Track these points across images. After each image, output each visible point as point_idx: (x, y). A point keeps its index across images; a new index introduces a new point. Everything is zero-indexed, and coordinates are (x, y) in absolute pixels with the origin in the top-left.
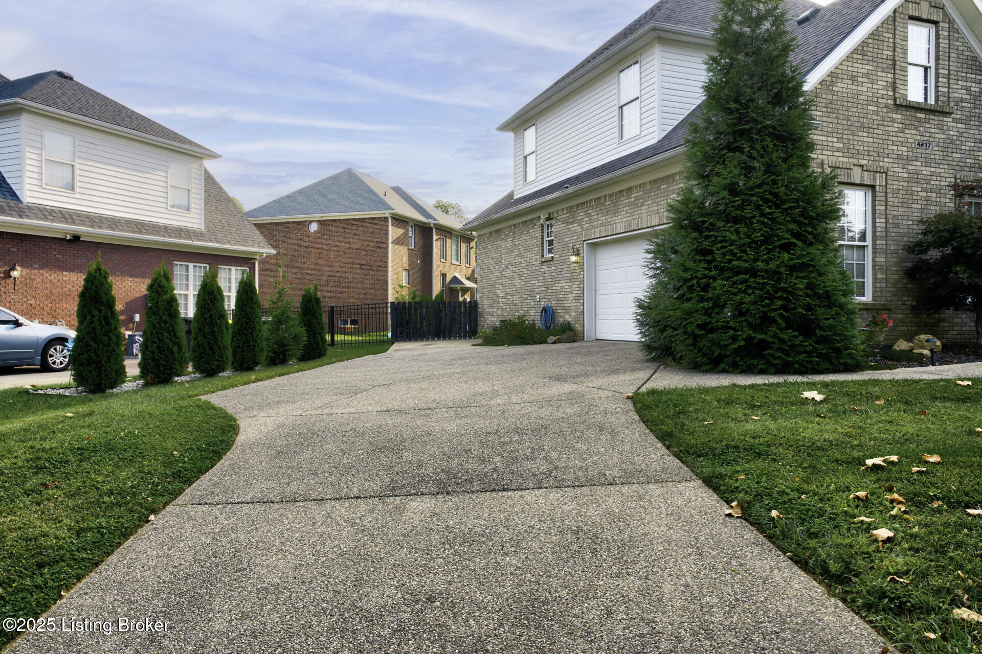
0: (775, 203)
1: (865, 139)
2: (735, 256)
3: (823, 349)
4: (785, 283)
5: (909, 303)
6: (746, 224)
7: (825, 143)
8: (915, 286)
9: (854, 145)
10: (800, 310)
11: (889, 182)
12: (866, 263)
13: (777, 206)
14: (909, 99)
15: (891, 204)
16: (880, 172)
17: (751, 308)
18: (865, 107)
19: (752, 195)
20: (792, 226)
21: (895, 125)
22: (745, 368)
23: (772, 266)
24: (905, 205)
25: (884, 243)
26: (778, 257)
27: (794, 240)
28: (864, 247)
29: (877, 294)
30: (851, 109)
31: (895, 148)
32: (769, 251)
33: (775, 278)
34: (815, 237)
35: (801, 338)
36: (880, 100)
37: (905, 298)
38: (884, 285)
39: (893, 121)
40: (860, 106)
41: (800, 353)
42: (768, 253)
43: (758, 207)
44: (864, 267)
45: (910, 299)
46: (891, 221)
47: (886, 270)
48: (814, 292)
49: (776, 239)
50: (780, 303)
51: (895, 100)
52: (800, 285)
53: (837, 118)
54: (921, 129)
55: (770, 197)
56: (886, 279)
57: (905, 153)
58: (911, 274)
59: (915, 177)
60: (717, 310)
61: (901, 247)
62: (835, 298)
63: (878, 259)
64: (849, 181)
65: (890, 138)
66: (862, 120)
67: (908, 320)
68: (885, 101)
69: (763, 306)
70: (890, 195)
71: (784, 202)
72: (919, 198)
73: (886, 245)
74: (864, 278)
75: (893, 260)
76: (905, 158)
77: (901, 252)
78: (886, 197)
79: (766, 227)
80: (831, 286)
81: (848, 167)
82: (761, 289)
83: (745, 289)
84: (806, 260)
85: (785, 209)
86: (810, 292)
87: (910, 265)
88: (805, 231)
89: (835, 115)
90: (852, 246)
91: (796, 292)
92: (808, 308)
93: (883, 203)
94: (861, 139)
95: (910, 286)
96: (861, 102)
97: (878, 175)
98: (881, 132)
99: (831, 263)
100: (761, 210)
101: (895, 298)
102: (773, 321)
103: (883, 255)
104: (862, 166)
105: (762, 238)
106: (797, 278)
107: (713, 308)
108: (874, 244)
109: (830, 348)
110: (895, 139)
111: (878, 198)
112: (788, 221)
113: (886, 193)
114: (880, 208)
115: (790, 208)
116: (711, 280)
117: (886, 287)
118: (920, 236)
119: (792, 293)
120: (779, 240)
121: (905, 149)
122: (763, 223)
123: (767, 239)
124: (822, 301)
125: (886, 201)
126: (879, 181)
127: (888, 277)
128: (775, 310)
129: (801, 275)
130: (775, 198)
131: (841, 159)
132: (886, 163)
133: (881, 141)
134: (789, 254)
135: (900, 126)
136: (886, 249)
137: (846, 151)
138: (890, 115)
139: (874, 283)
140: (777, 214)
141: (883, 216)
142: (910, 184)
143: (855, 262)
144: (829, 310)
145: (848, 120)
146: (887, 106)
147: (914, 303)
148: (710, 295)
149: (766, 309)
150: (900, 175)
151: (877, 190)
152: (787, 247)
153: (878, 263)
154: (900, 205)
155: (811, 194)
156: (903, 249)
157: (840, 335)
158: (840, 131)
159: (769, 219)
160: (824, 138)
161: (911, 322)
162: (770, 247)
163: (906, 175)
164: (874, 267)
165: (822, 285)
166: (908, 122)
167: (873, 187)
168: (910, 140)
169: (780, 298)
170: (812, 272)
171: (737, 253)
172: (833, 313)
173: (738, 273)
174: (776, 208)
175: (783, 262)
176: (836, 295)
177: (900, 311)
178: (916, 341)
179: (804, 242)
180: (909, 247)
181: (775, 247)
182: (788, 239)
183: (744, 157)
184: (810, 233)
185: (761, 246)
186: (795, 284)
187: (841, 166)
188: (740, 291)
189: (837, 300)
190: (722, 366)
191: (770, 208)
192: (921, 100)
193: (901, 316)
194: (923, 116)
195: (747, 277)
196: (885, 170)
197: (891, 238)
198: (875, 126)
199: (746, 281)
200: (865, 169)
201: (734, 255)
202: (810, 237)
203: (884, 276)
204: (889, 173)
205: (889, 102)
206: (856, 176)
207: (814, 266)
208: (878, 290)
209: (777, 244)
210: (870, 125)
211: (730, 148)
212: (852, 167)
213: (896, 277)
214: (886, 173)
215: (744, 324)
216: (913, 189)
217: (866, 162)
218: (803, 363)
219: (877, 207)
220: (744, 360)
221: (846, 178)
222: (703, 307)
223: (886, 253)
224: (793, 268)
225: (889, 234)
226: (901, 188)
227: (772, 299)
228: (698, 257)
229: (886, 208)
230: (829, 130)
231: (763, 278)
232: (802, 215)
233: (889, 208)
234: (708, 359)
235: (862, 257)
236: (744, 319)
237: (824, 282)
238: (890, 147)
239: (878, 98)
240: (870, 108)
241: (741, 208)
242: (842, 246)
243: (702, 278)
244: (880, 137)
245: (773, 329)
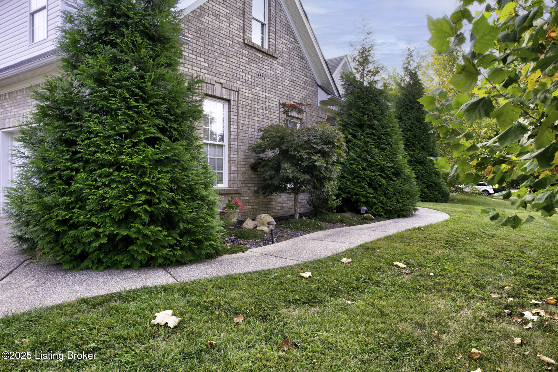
0: (141, 97)
1: (224, 64)
2: (99, 148)
3: (186, 241)
4: (149, 177)
5: (252, 188)
6: (112, 115)
7: (194, 61)
8: (256, 176)
9: (216, 67)
10: (164, 205)
11: (240, 99)
12: (224, 158)
13: (144, 101)
14: (253, 41)
15: (241, 115)
16: (234, 91)
17: (113, 204)
18: (224, 40)
19: (118, 87)
20: (157, 121)
21: (244, 58)
22: (110, 264)
23: (135, 160)
24: (250, 117)
25: (236, 144)
26: (144, 151)
27: (160, 135)
28: (222, 146)
29: (231, 182)
30: (215, 39)
31: (244, 74)
32: (135, 144)
33: (140, 173)
34: (180, 133)
35: (165, 233)
36: (235, 37)
37: (250, 185)
38: (236, 175)
39: (243, 54)
40: (221, 38)
41: (164, 247)
42: (133, 146)
43: (124, 99)
44: (222, 161)
45: (253, 185)
46: (241, 128)
47: (238, 164)
48: (179, 187)
49: (141, 132)
50: (143, 198)
51: (244, 40)
52: (163, 180)
53: (204, 43)
54: (260, 65)
55: (136, 90)
56: (238, 171)
57: (250, 80)
58: (254, 167)
59: (256, 98)
60: (80, 204)
61: (247, 148)
62: (197, 192)
63: (232, 156)
64: (212, 94)
65: (241, 67)
66: (222, 49)
67: (252, 201)
68: (237, 39)
69: (126, 201)
70: (240, 109)
71: (150, 97)
72: (258, 113)
73: (238, 145)
74: (222, 170)
75: (242, 157)
76: (250, 83)
77: (247, 151)
78: (238, 110)
79: (132, 120)
80: (193, 180)
81: (212, 83)
82: (125, 183)
83: (109, 183)
84: (170, 155)
85: (152, 104)
86: (174, 186)
87: (252, 161)
88: (171, 127)
89: (202, 40)
90: (214, 145)
91: (159, 186)
92: (173, 202)
93: (236, 114)
94: (221, 63)
95: (253, 176)
96: (222, 35)
97: (232, 92)
98: (235, 61)
99: (193, 158)
100: (127, 102)
101: (243, 185)
102: (136, 216)
103: (236, 153)
104: (222, 84)
105: (127, 131)
106: (160, 173)
107: (76, 202)
108: (230, 144)
109: (193, 240)
110: (244, 68)
111: (232, 110)
112: (154, 116)
113: (238, 106)
114: (234, 117)
115: (157, 104)
116: (74, 173)
117: (238, 176)
118: (259, 140)
119: (156, 188)
120: (144, 134)
121: (250, 77)
122: (130, 116)
123: (133, 132)
124: (186, 195)
125: (238, 113)
126: (233, 97)
127: (239, 169)
128: (139, 205)
129: (165, 170)
130: (142, 92)
131: (206, 76)
132: (238, 85)
133: (235, 68)
134: (154, 148)
135: (247, 59)
136: (238, 148)
137: (210, 70)
138: (241, 50)
139: (230, 174)
140: (144, 107)
141: (236, 124)
142: (253, 102)
143: (216, 157)
144: (191, 203)
145: (212, 47)
146: (238, 43)
147: (256, 189)
148: (72, 188)
149: (130, 204)
150: (247, 95)
151: (232, 103)
152: (152, 142)
153: (232, 159)
154: (247, 116)
155: (177, 92)
156: (249, 149)
157: (201, 227)
158: (206, 54)
159: (137, 113)
160: (194, 57)
161: (254, 202)
162: (135, 141)
163: (251, 96)
164: (229, 161)
165: (186, 179)
166: (252, 58)
167: (229, 101)
168: (253, 71)
169: (144, 192)
170: (176, 167)
171: (101, 145)
172: (196, 205)
173: (103, 166)
174: (143, 103)
175: (148, 157)
176: (198, 188)
177: (246, 195)
178: (258, 219)
179: (170, 137)
180: (253, 148)
181: (140, 141)
182: (154, 133)
183: (115, 51)
184: (175, 129)
185: (126, 139)
186: (159, 179)
187: (206, 81)
188: (104, 184)
189: (199, 193)
190: (86, 263)
191: (137, 101)
192: (260, 44)
193: (247, 198)
194: (261, 56)
195: (111, 170)
196: (237, 90)
197: (240, 141)
198: (231, 56)
199: (111, 174)
200: (223, 86)
201: (99, 146)
202: (176, 133)
203: (236, 169)
204: (240, 92)
205: (241, 40)
206: (218, 91)
207: (178, 161)
208: (232, 179)
209: (143, 137)
210: (228, 54)
211: (101, 39)
212: (214, 83)
213: (244, 169)
214: (238, 92)
215: (107, 219)
216: (255, 106)
217: (224, 81)
218: (168, 257)
219: (232, 117)
220: (109, 256)
221: (210, 91)
222: (64, 201)
223: (238, 152)
224: (159, 162)
225: (240, 137)
226: (247, 104)
227: (135, 193)
228: (61, 148)
229: (238, 117)
230: (198, 51)
231: (128, 172)
232: (168, 111)
233: (240, 118)
234: (71, 256)
235: (221, 154)
236: (107, 214)
237: (188, 176)
238: (241, 73)
239: (233, 35)
240: (227, 41)
241: (106, 99)
242: (206, 144)
243: (64, 171)
244: (234, 64)
245: (137, 225)
